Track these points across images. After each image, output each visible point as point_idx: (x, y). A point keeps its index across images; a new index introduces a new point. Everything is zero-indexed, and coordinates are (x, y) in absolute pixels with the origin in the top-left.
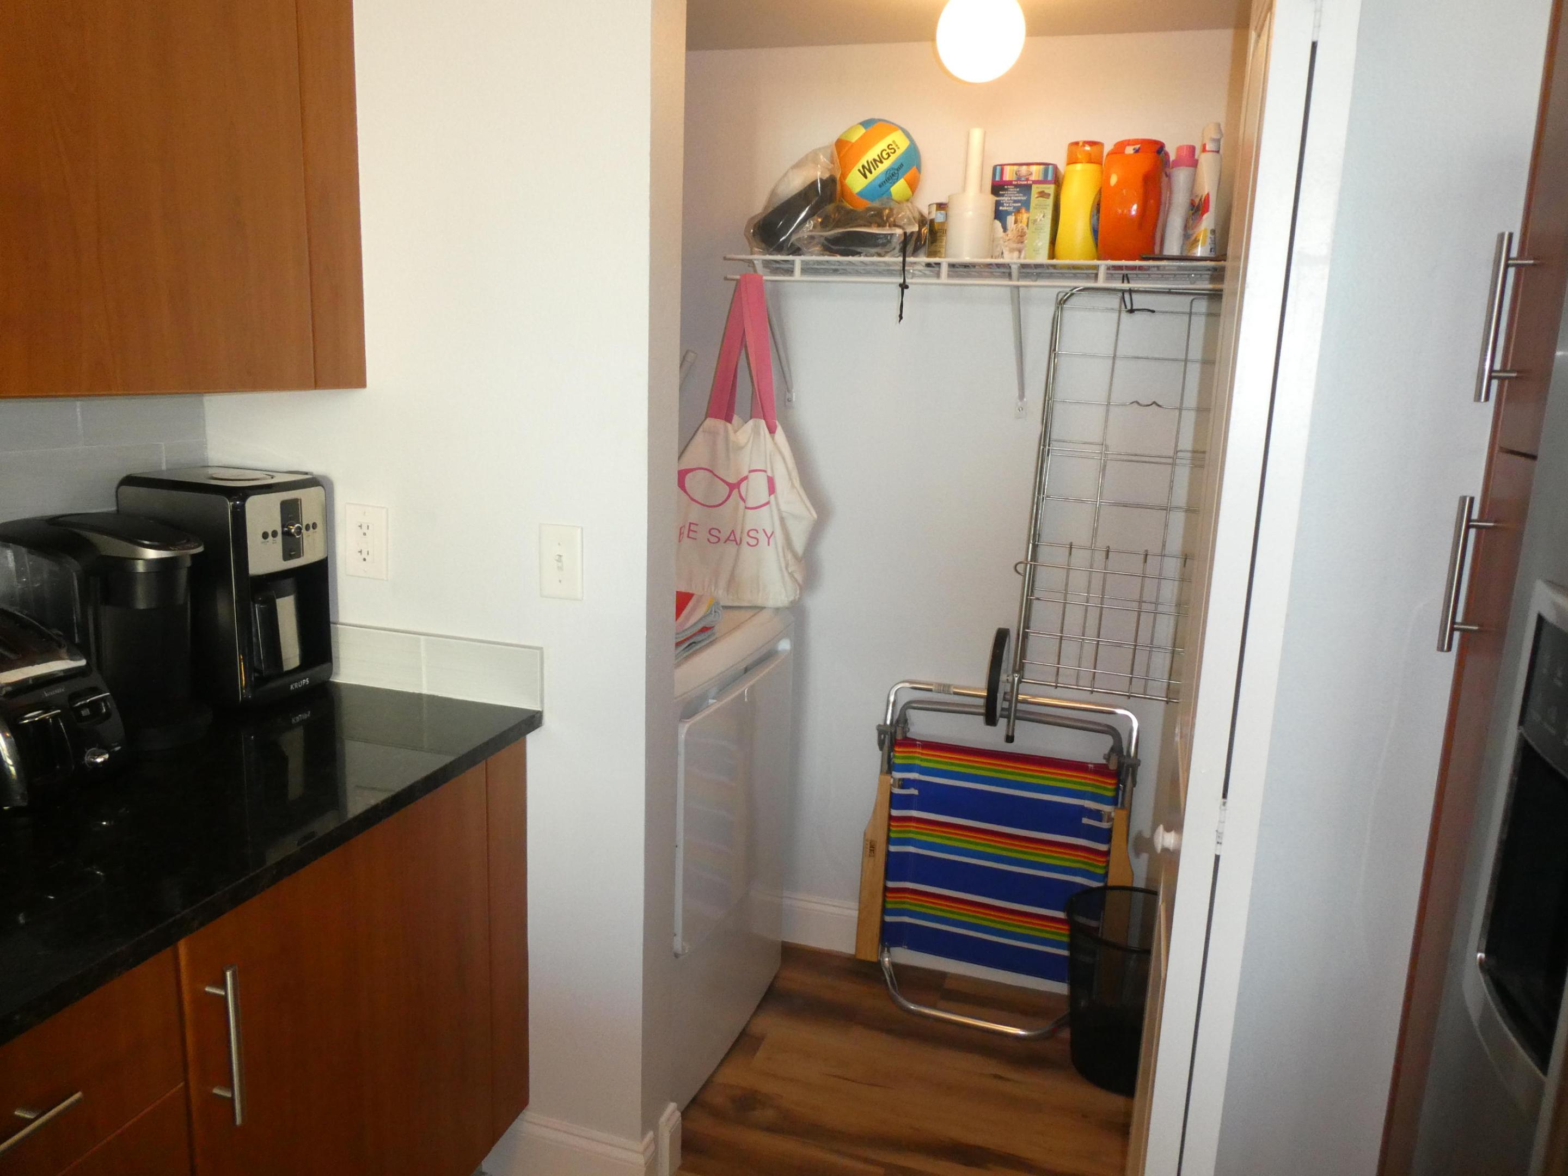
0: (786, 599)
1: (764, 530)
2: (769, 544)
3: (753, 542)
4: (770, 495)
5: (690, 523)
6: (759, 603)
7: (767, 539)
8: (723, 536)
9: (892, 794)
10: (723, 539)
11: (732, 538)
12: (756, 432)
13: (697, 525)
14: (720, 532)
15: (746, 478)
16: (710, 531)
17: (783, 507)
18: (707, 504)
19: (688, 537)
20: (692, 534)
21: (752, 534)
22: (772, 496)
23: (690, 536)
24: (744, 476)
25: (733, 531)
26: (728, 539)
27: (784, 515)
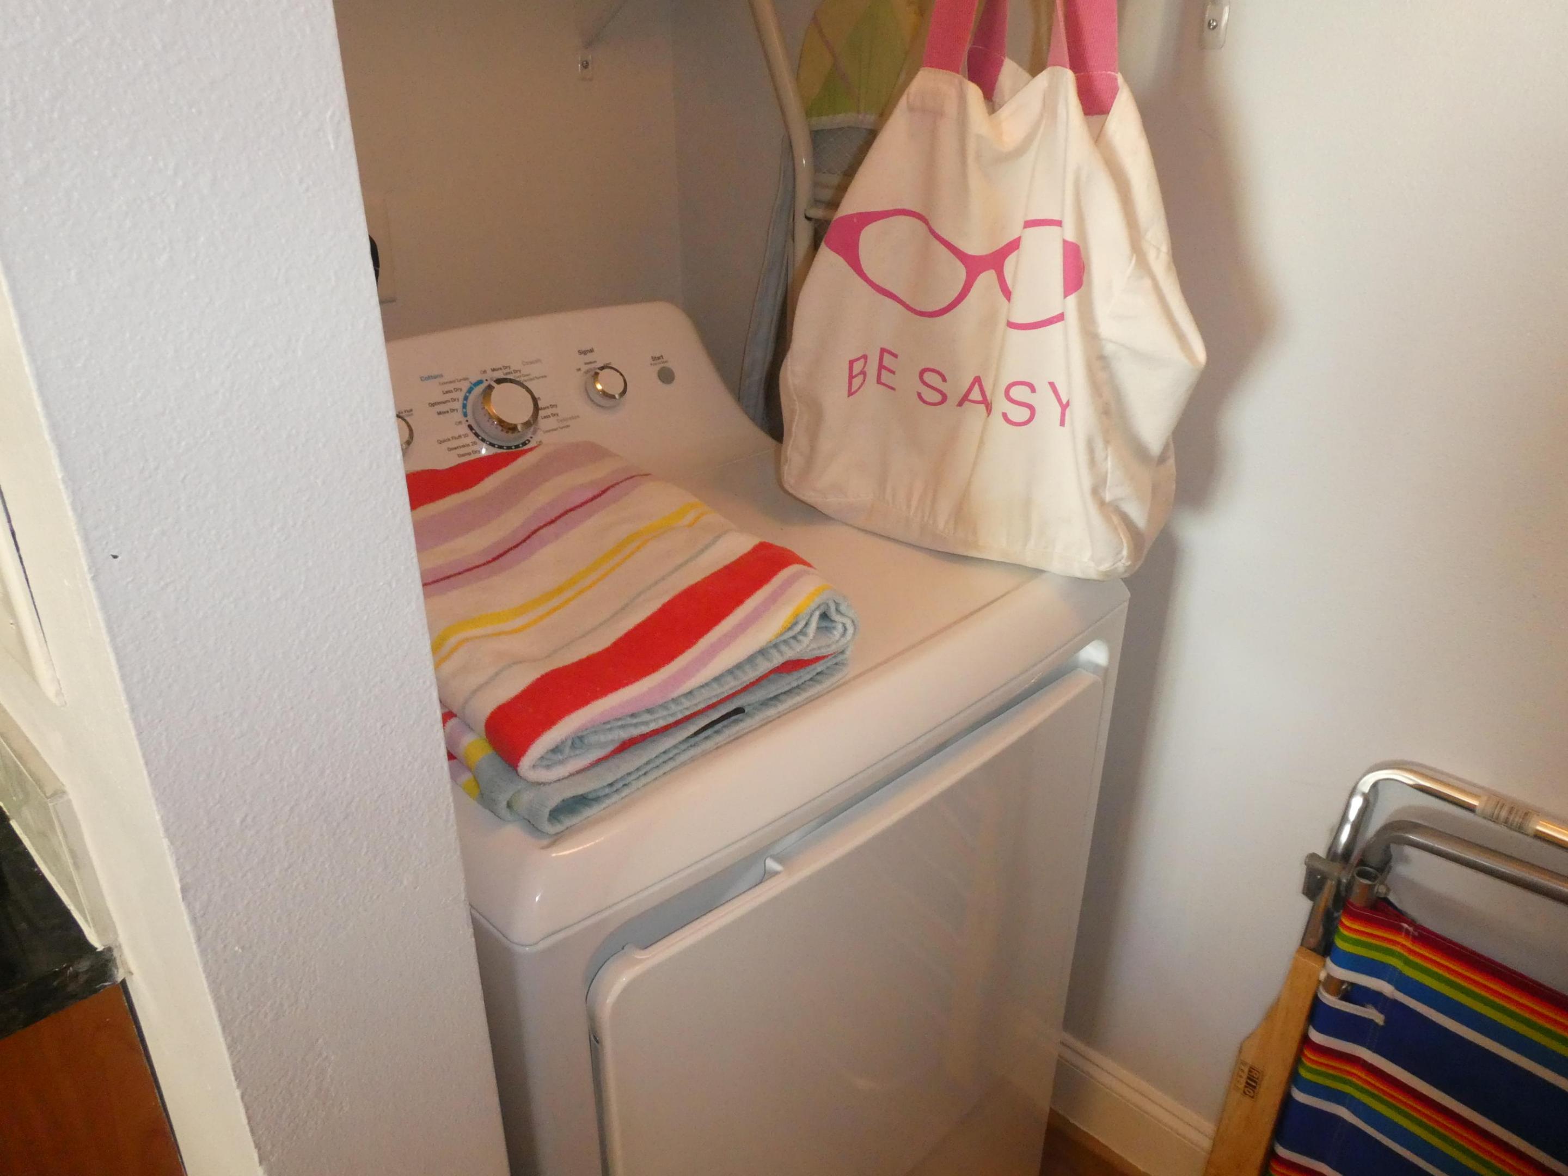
0: (1092, 564)
1: (1052, 385)
2: (1062, 423)
3: (1020, 414)
4: (1066, 294)
5: (883, 351)
6: (1030, 559)
7: (1059, 409)
8: (955, 390)
9: (1316, 1001)
10: (953, 399)
11: (976, 395)
12: (1049, 106)
13: (895, 356)
14: (944, 380)
15: (1014, 245)
16: (922, 373)
17: (1107, 328)
18: (918, 308)
19: (879, 381)
20: (885, 375)
21: (1019, 393)
22: (1072, 299)
23: (883, 379)
24: (1012, 239)
25: (978, 380)
26: (965, 398)
27: (1109, 349)
